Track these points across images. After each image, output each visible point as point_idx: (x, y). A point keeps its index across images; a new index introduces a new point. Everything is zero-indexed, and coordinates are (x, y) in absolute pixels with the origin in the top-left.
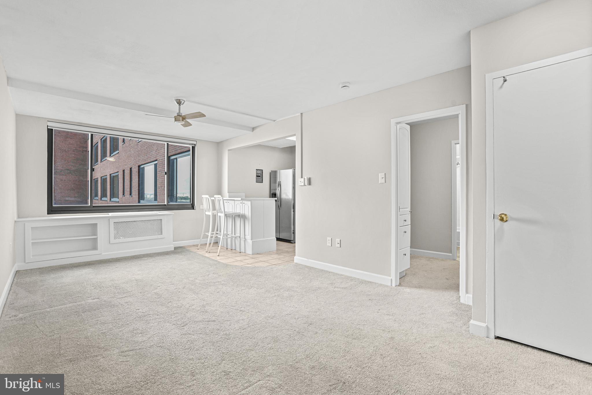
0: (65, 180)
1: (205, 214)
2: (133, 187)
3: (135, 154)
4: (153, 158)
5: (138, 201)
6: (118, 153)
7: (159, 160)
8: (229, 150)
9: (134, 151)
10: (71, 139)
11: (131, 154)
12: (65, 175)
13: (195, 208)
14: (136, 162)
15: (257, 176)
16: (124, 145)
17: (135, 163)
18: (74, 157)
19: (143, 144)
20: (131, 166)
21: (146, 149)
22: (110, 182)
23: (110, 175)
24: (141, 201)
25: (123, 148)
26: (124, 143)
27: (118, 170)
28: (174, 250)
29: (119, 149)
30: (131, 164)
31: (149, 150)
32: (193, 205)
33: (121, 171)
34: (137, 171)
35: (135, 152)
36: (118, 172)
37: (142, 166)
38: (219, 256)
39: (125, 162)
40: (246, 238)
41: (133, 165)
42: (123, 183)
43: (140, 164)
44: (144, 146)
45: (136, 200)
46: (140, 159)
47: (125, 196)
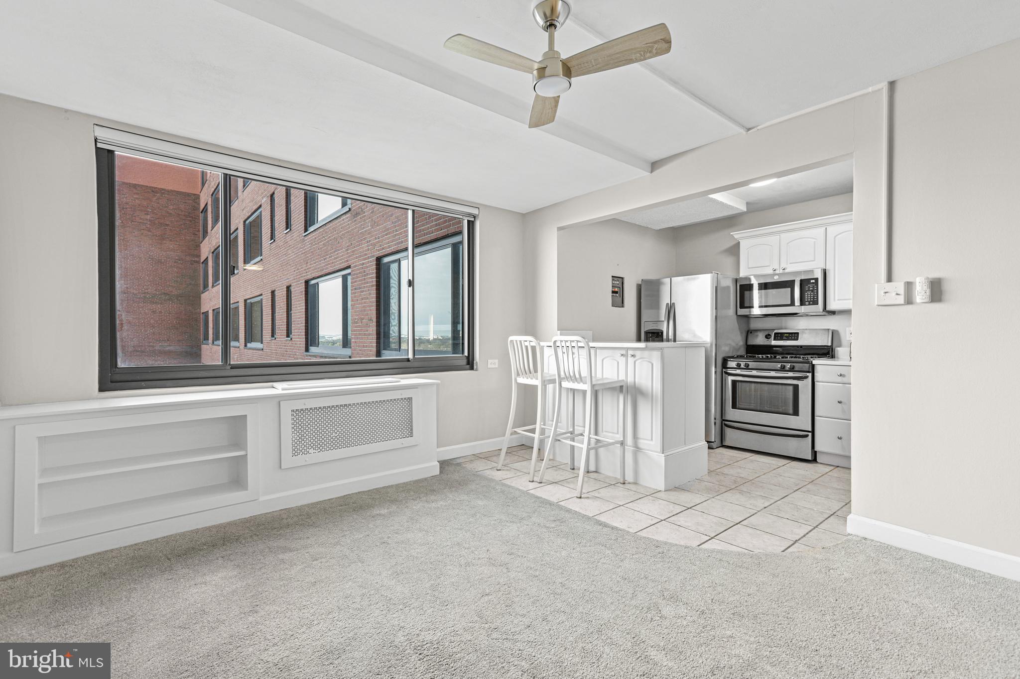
0: (161, 312)
1: (517, 383)
2: (294, 321)
3: (298, 258)
4: (340, 264)
5: (304, 349)
6: (261, 259)
7: (355, 266)
8: (560, 229)
9: (294, 255)
10: (171, 241)
11: (289, 260)
12: (161, 304)
13: (475, 367)
14: (300, 274)
15: (613, 292)
16: (274, 244)
17: (297, 276)
18: (177, 273)
19: (315, 238)
20: (288, 282)
21: (322, 248)
22: (245, 314)
23: (245, 301)
24: (310, 348)
25: (271, 250)
26: (274, 240)
27: (262, 291)
28: (439, 473)
29: (263, 253)
30: (288, 279)
31: (329, 248)
32: (470, 360)
33: (267, 293)
34: (302, 292)
35: (297, 256)
36: (261, 295)
37: (313, 282)
38: (580, 498)
39: (276, 276)
40: (641, 446)
41: (294, 279)
42: (271, 315)
43: (309, 277)
44: (319, 243)
45: (300, 347)
46: (310, 268)
47: (275, 339)
